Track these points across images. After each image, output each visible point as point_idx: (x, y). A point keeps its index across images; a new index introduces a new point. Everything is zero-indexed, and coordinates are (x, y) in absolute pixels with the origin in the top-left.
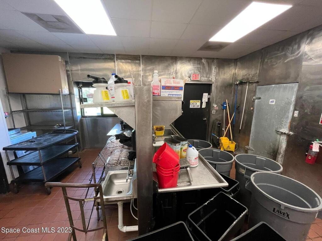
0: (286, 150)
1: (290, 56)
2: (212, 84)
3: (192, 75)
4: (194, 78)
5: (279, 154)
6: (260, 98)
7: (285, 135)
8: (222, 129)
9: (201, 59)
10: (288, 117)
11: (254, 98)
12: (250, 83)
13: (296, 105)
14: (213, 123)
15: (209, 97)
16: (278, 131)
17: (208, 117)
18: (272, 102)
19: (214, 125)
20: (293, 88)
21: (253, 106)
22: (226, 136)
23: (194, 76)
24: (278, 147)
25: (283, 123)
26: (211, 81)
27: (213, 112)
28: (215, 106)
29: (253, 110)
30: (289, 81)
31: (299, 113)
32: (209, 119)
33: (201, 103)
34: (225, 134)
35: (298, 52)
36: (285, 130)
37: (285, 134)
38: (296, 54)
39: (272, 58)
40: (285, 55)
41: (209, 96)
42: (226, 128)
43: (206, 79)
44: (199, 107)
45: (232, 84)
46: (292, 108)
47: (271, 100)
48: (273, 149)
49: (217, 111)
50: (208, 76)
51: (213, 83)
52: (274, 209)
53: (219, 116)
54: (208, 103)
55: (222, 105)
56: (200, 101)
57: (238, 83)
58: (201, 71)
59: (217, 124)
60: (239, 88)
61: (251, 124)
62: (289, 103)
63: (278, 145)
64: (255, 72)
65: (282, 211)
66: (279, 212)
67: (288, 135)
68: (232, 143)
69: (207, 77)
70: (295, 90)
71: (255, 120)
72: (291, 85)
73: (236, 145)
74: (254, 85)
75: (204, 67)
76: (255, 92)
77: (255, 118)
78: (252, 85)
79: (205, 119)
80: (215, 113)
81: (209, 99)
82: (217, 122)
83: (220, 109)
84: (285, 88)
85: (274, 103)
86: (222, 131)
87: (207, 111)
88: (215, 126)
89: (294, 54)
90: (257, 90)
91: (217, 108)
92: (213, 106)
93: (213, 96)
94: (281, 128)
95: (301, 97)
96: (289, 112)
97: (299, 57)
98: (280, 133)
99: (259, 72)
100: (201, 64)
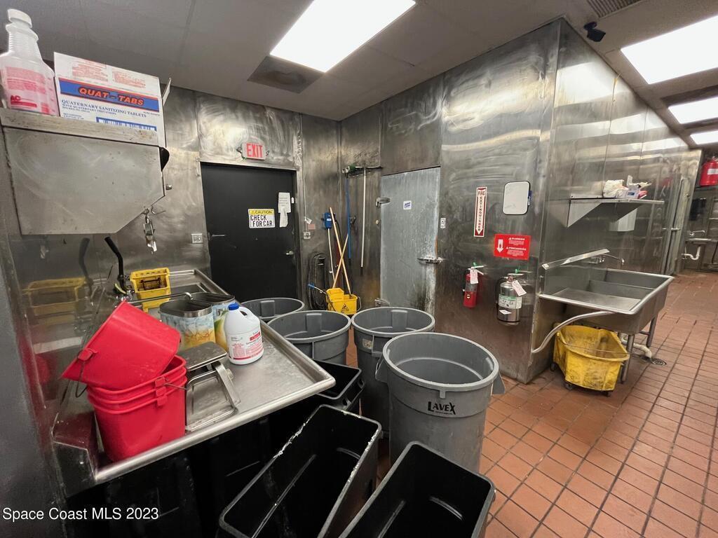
0: (437, 293)
1: (424, 118)
2: (295, 171)
3: (244, 146)
4: (251, 153)
5: (428, 302)
6: (387, 201)
7: (433, 265)
8: (328, 272)
9: (263, 108)
10: (433, 230)
11: (378, 199)
12: (369, 170)
13: (441, 207)
14: (309, 260)
15: (293, 202)
16: (422, 260)
17: (295, 249)
18: (407, 205)
19: (310, 264)
20: (433, 177)
21: (378, 217)
22: (338, 286)
23: (250, 147)
24: (425, 289)
25: (427, 244)
26: (293, 164)
27: (306, 235)
28: (309, 222)
29: (379, 224)
30: (427, 164)
31: (447, 222)
32: (298, 253)
33: (277, 216)
34: (335, 280)
35: (434, 112)
36: (431, 256)
37: (431, 262)
38: (432, 115)
39: (398, 122)
40: (416, 115)
41: (293, 199)
42: (335, 269)
43: (281, 158)
44: (273, 226)
45: (336, 175)
46: (436, 214)
47: (405, 202)
48: (418, 295)
49: (313, 233)
50: (285, 153)
51: (298, 170)
52: (430, 403)
53: (320, 245)
54: (293, 216)
55: (323, 219)
56: (272, 211)
57: (347, 171)
58: (267, 137)
59: (316, 262)
60: (351, 181)
61: (379, 254)
62: (431, 206)
63: (425, 285)
64: (375, 149)
65: (444, 403)
66: (439, 407)
67: (437, 264)
68: (351, 297)
69: (282, 154)
70: (437, 180)
71: (385, 244)
72: (430, 172)
73: (358, 300)
74: (376, 174)
75: (272, 129)
76: (379, 188)
77: (384, 240)
78: (372, 174)
79: (291, 253)
80: (309, 238)
81: (293, 206)
82: (317, 258)
83: (320, 227)
84: (423, 178)
85: (410, 208)
86: (330, 277)
87: (293, 233)
88: (313, 266)
89: (429, 115)
90: (382, 185)
91: (314, 227)
92: (305, 222)
93: (302, 200)
94: (425, 253)
95: (447, 193)
96: (433, 222)
97: (436, 120)
98: (424, 262)
99: (381, 147)
100: (265, 121)
